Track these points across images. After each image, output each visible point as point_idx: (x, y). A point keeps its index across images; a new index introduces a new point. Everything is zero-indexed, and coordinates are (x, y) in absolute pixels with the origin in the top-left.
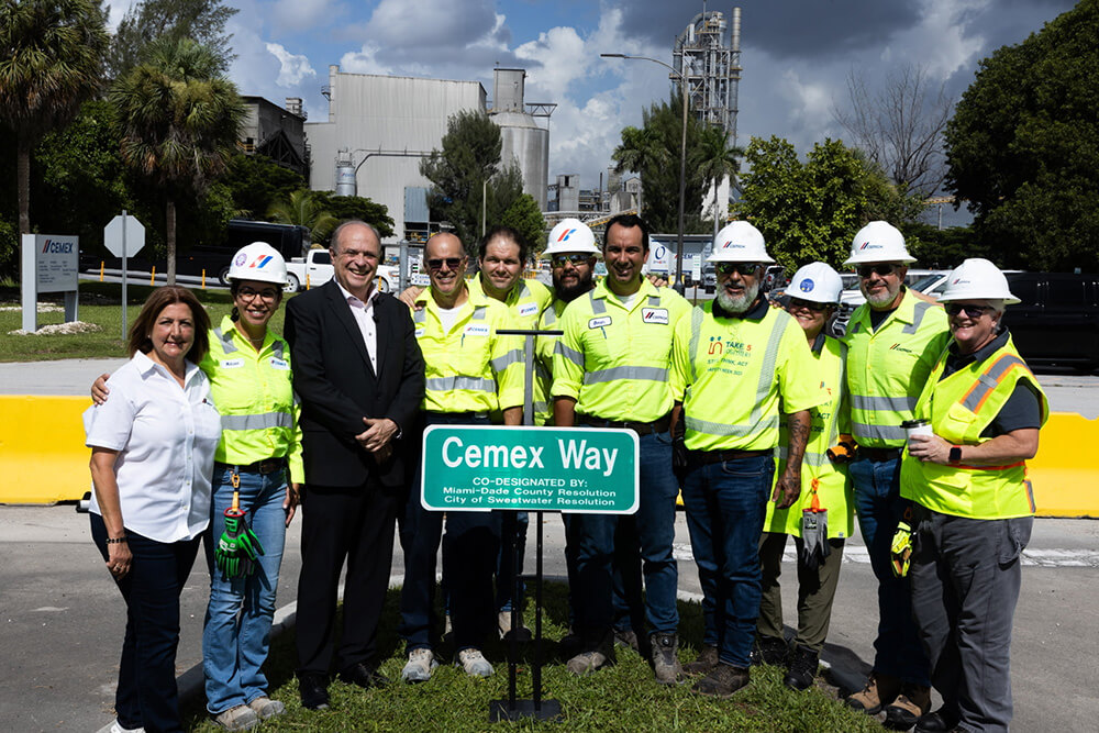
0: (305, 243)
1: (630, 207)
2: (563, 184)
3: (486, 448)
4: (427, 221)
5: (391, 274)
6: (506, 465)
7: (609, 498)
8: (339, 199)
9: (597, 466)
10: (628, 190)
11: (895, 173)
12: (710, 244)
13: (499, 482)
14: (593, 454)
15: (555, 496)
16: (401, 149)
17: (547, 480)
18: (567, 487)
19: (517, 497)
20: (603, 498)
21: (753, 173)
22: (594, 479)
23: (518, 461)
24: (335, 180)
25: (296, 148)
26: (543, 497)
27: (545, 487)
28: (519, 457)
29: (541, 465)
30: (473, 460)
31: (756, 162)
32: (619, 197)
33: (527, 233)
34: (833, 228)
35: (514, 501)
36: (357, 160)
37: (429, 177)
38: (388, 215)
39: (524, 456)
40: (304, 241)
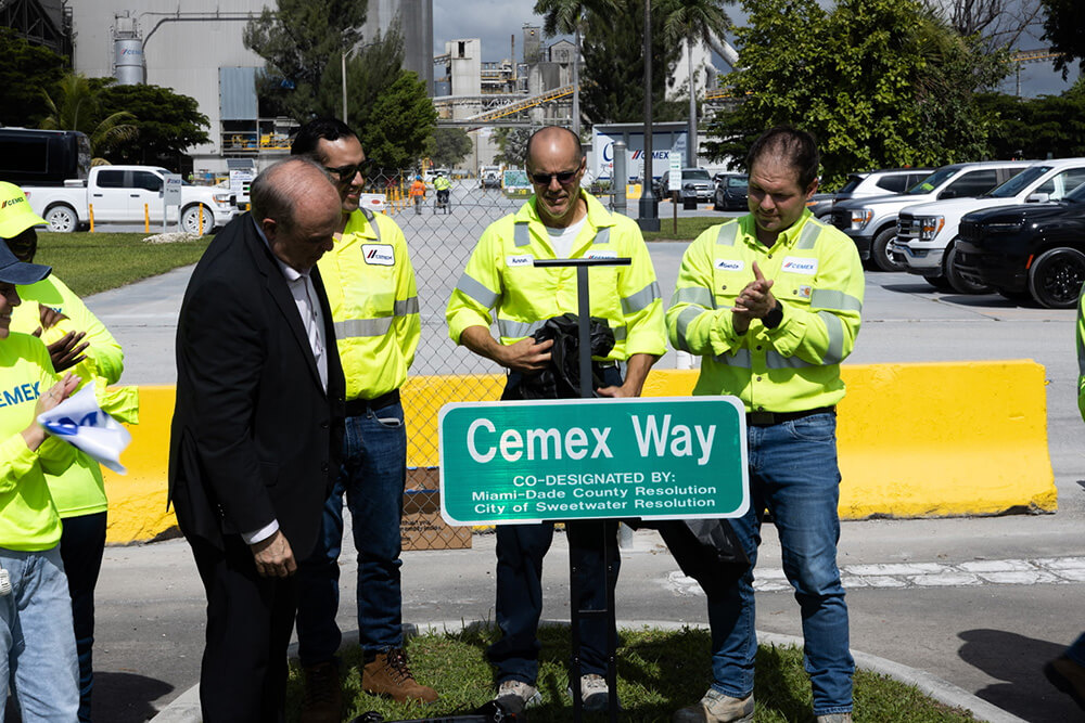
0: (82, 158)
1: (559, 86)
2: (456, 54)
3: (529, 432)
4: (253, 115)
5: (217, 199)
6: (558, 456)
7: (706, 497)
8: (124, 89)
9: (688, 451)
10: (554, 60)
11: (954, 20)
12: (684, 135)
13: (551, 480)
14: (681, 434)
15: (631, 497)
16: (210, 9)
17: (618, 475)
18: (648, 484)
19: (577, 501)
20: (698, 497)
21: (753, 26)
22: (685, 471)
23: (576, 449)
24: (112, 59)
25: (50, 13)
26: (613, 499)
27: (617, 485)
28: (577, 443)
29: (609, 454)
30: (512, 451)
31: (756, 10)
32: (541, 70)
33: (410, 131)
34: (875, 104)
35: (573, 507)
36: (144, 28)
37: (258, 51)
38: (199, 110)
39: (584, 441)
40: (80, 155)
